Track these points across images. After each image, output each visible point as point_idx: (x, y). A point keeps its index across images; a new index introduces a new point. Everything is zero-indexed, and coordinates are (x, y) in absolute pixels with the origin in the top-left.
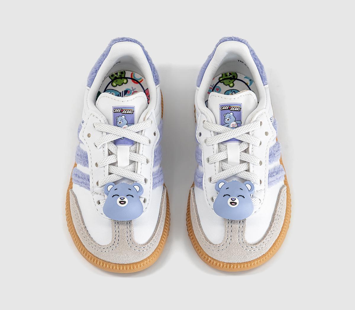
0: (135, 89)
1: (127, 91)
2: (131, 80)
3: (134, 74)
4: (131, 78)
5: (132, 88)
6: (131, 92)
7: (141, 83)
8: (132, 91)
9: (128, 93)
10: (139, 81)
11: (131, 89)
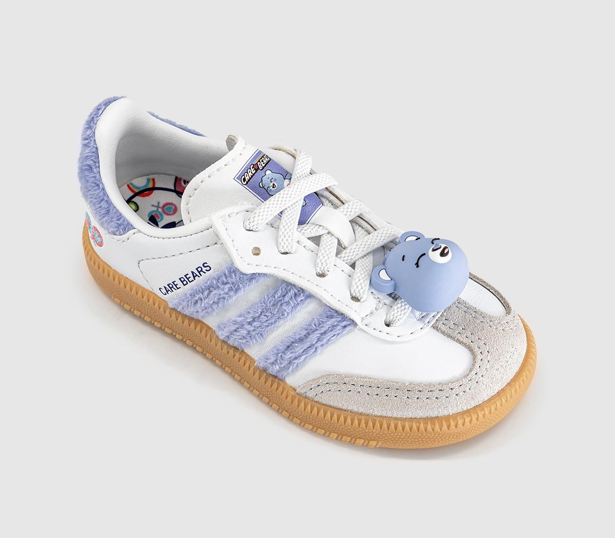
0: (159, 203)
1: (152, 216)
2: (137, 197)
3: (131, 184)
4: (136, 194)
5: (153, 206)
6: (158, 212)
7: (156, 186)
8: (157, 210)
9: (158, 219)
10: (150, 186)
11: (155, 209)
